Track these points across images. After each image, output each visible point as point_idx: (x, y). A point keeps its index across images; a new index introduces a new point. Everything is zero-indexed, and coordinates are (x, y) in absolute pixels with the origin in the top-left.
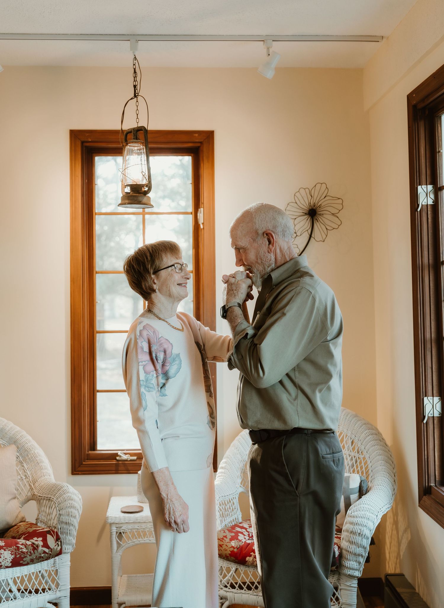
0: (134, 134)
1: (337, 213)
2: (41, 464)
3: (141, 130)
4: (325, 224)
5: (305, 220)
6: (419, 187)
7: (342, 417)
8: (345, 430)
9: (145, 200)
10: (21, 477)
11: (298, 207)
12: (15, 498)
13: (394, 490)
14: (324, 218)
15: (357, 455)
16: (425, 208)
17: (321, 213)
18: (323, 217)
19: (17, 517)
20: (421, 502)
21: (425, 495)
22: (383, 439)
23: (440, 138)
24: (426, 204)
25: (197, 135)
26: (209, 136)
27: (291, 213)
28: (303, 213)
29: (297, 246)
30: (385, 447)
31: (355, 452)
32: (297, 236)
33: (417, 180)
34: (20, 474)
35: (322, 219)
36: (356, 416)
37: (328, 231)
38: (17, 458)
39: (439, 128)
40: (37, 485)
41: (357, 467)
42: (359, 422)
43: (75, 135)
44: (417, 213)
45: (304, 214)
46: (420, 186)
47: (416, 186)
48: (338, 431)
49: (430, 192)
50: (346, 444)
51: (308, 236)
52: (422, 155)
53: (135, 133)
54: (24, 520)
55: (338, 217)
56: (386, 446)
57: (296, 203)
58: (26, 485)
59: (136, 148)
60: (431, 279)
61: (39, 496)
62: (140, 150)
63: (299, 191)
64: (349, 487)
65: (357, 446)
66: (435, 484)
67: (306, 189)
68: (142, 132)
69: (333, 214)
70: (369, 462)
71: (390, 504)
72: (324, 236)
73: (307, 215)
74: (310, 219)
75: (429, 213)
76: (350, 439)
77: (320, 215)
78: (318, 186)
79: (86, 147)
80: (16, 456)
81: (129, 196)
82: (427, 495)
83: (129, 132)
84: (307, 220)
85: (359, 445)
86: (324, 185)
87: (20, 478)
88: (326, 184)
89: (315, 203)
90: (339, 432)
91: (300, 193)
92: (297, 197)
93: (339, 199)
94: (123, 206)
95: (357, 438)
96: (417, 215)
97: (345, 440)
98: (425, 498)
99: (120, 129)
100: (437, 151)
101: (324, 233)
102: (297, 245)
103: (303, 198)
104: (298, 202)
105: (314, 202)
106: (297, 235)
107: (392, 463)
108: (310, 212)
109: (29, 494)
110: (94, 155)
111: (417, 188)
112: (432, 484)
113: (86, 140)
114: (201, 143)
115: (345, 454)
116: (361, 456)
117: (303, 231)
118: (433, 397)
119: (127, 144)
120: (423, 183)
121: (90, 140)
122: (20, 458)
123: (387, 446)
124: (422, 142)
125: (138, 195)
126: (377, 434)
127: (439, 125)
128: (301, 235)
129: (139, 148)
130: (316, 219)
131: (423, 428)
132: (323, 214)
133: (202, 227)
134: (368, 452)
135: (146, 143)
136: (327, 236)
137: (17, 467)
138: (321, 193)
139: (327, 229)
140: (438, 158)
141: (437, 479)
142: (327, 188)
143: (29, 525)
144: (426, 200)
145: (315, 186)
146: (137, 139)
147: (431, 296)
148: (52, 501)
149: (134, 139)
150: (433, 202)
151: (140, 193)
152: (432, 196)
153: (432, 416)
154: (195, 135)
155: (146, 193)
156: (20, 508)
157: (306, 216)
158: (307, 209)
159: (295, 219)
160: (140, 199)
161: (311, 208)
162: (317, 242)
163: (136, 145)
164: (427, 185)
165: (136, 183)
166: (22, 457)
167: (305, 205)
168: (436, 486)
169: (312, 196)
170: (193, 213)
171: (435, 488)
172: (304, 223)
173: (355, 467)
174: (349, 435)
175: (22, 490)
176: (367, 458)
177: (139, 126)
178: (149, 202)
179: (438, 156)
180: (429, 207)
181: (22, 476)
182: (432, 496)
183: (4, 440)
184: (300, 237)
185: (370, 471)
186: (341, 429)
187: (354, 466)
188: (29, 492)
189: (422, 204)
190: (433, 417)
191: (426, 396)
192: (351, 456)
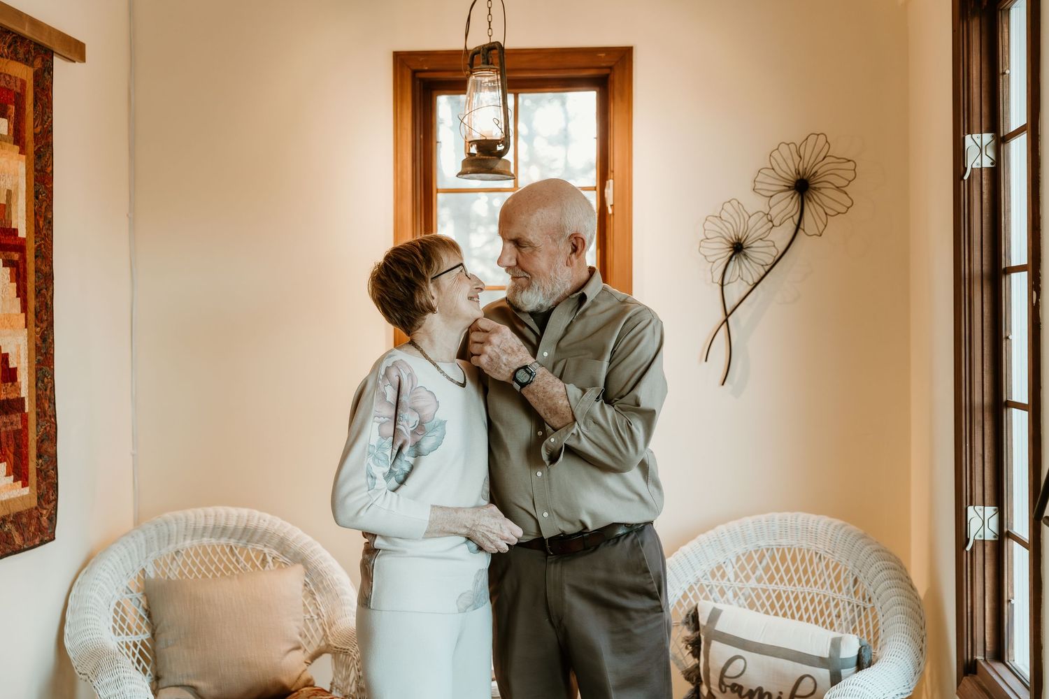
0: (483, 55)
1: (845, 187)
2: (341, 597)
3: (495, 48)
4: (823, 204)
5: (787, 199)
6: (968, 137)
7: (839, 537)
8: (844, 560)
9: (499, 166)
10: (312, 617)
11: (778, 177)
12: (298, 648)
13: (919, 664)
14: (823, 194)
15: (861, 603)
16: (977, 174)
17: (817, 186)
18: (821, 193)
19: (299, 678)
20: (961, 686)
21: (966, 674)
22: (907, 577)
23: (1006, 49)
24: (980, 167)
25: (603, 55)
26: (624, 56)
27: (765, 187)
28: (785, 186)
29: (772, 244)
30: (909, 591)
31: (859, 598)
32: (773, 226)
33: (963, 125)
34: (309, 612)
35: (818, 197)
36: (864, 537)
37: (828, 217)
38: (305, 585)
39: (1006, 30)
40: (333, 629)
41: (860, 624)
42: (868, 547)
43: (401, 59)
44: (962, 182)
45: (787, 188)
46: (970, 135)
47: (962, 136)
48: (832, 562)
49: (987, 147)
50: (845, 583)
51: (794, 227)
52: (974, 80)
53: (485, 54)
54: (311, 683)
55: (846, 194)
56: (911, 589)
57: (773, 169)
58: (317, 629)
59: (487, 79)
60: (985, 299)
61: (335, 647)
62: (494, 82)
63: (777, 149)
64: (839, 655)
65: (863, 587)
66: (985, 656)
67: (790, 145)
68: (495, 51)
69: (837, 187)
70: (880, 616)
71: (909, 688)
72: (821, 227)
73: (793, 189)
74: (798, 198)
75: (984, 182)
76: (851, 575)
77: (815, 189)
78: (812, 139)
79: (422, 80)
80: (304, 581)
81: (473, 160)
82: (969, 675)
83: (476, 52)
84: (792, 198)
85: (865, 587)
86: (822, 137)
87: (309, 617)
88: (825, 136)
89: (806, 168)
90: (834, 564)
91: (779, 152)
92: (774, 159)
93: (849, 161)
94: (465, 176)
95: (862, 575)
96: (964, 186)
97: (842, 577)
98: (965, 680)
99: (462, 48)
100: (1001, 71)
101: (820, 222)
102: (773, 242)
103: (784, 160)
104: (777, 168)
105: (805, 166)
106: (775, 224)
107: (919, 618)
108: (798, 185)
109: (323, 644)
110: (435, 92)
111: (964, 138)
112: (979, 657)
113: (420, 68)
114: (611, 68)
115: (842, 601)
116: (869, 606)
117: (785, 218)
118: (984, 506)
119: (471, 72)
120: (975, 131)
121: (426, 68)
122: (311, 586)
123: (913, 589)
124: (974, 56)
125: (487, 157)
126: (898, 567)
127: (1005, 25)
128: (780, 225)
129: (490, 79)
130: (808, 197)
131: (966, 559)
132: (819, 188)
133: (610, 211)
134: (880, 599)
135: (502, 71)
136: (826, 226)
137: (306, 600)
138: (816, 151)
139: (826, 214)
140: (1001, 84)
141: (988, 649)
142: (827, 141)
143: (314, 692)
144: (978, 160)
145: (807, 139)
146: (488, 64)
147: (984, 328)
148: (350, 655)
149: (483, 63)
150: (992, 164)
151: (491, 155)
152: (991, 153)
153: (982, 539)
154: (600, 55)
155: (501, 154)
156: (305, 665)
157: (792, 192)
158: (792, 179)
159: (771, 196)
160: (491, 164)
161: (799, 177)
162: (808, 237)
163: (487, 73)
164: (981, 133)
165: (484, 138)
166: (314, 584)
167: (790, 173)
168: (985, 660)
169: (800, 157)
170: (598, 189)
171: (983, 663)
172: (786, 205)
173: (857, 623)
174: (850, 568)
175: (312, 637)
176: (877, 608)
177: (492, 41)
178: (507, 170)
179: (1001, 80)
180: (984, 173)
181: (313, 615)
182: (978, 678)
183: (286, 557)
184: (779, 228)
185: (881, 631)
186: (837, 558)
187: (855, 621)
188: (323, 641)
189: (972, 168)
190: (984, 540)
191: (971, 505)
192: (851, 605)
